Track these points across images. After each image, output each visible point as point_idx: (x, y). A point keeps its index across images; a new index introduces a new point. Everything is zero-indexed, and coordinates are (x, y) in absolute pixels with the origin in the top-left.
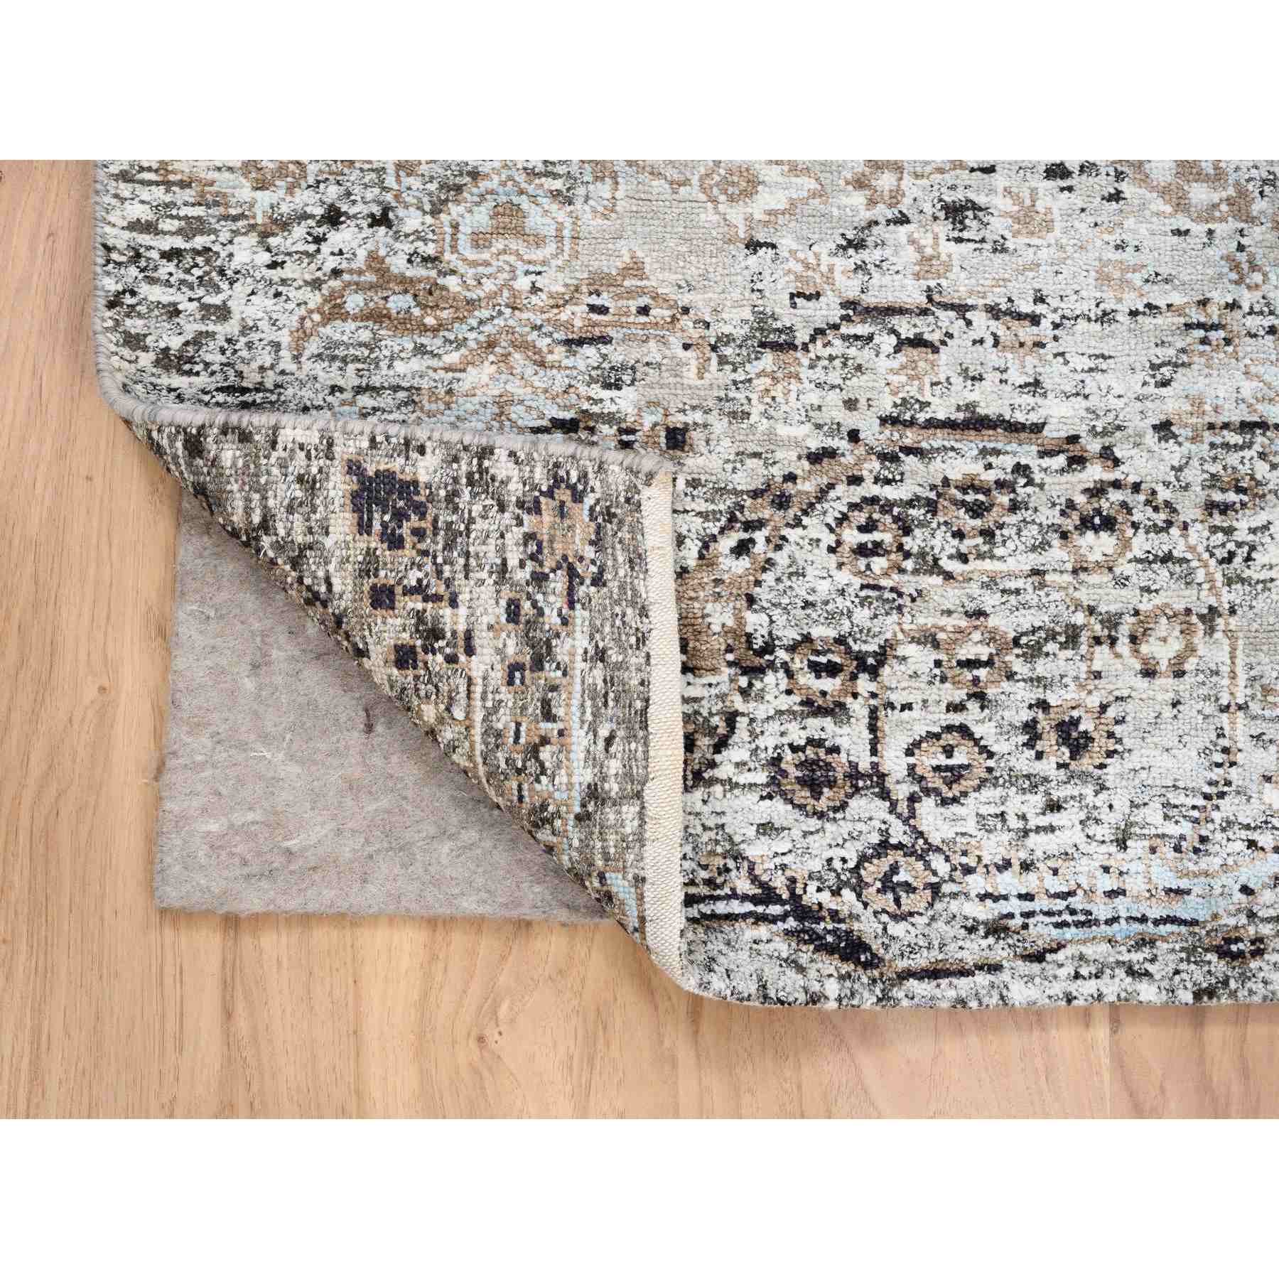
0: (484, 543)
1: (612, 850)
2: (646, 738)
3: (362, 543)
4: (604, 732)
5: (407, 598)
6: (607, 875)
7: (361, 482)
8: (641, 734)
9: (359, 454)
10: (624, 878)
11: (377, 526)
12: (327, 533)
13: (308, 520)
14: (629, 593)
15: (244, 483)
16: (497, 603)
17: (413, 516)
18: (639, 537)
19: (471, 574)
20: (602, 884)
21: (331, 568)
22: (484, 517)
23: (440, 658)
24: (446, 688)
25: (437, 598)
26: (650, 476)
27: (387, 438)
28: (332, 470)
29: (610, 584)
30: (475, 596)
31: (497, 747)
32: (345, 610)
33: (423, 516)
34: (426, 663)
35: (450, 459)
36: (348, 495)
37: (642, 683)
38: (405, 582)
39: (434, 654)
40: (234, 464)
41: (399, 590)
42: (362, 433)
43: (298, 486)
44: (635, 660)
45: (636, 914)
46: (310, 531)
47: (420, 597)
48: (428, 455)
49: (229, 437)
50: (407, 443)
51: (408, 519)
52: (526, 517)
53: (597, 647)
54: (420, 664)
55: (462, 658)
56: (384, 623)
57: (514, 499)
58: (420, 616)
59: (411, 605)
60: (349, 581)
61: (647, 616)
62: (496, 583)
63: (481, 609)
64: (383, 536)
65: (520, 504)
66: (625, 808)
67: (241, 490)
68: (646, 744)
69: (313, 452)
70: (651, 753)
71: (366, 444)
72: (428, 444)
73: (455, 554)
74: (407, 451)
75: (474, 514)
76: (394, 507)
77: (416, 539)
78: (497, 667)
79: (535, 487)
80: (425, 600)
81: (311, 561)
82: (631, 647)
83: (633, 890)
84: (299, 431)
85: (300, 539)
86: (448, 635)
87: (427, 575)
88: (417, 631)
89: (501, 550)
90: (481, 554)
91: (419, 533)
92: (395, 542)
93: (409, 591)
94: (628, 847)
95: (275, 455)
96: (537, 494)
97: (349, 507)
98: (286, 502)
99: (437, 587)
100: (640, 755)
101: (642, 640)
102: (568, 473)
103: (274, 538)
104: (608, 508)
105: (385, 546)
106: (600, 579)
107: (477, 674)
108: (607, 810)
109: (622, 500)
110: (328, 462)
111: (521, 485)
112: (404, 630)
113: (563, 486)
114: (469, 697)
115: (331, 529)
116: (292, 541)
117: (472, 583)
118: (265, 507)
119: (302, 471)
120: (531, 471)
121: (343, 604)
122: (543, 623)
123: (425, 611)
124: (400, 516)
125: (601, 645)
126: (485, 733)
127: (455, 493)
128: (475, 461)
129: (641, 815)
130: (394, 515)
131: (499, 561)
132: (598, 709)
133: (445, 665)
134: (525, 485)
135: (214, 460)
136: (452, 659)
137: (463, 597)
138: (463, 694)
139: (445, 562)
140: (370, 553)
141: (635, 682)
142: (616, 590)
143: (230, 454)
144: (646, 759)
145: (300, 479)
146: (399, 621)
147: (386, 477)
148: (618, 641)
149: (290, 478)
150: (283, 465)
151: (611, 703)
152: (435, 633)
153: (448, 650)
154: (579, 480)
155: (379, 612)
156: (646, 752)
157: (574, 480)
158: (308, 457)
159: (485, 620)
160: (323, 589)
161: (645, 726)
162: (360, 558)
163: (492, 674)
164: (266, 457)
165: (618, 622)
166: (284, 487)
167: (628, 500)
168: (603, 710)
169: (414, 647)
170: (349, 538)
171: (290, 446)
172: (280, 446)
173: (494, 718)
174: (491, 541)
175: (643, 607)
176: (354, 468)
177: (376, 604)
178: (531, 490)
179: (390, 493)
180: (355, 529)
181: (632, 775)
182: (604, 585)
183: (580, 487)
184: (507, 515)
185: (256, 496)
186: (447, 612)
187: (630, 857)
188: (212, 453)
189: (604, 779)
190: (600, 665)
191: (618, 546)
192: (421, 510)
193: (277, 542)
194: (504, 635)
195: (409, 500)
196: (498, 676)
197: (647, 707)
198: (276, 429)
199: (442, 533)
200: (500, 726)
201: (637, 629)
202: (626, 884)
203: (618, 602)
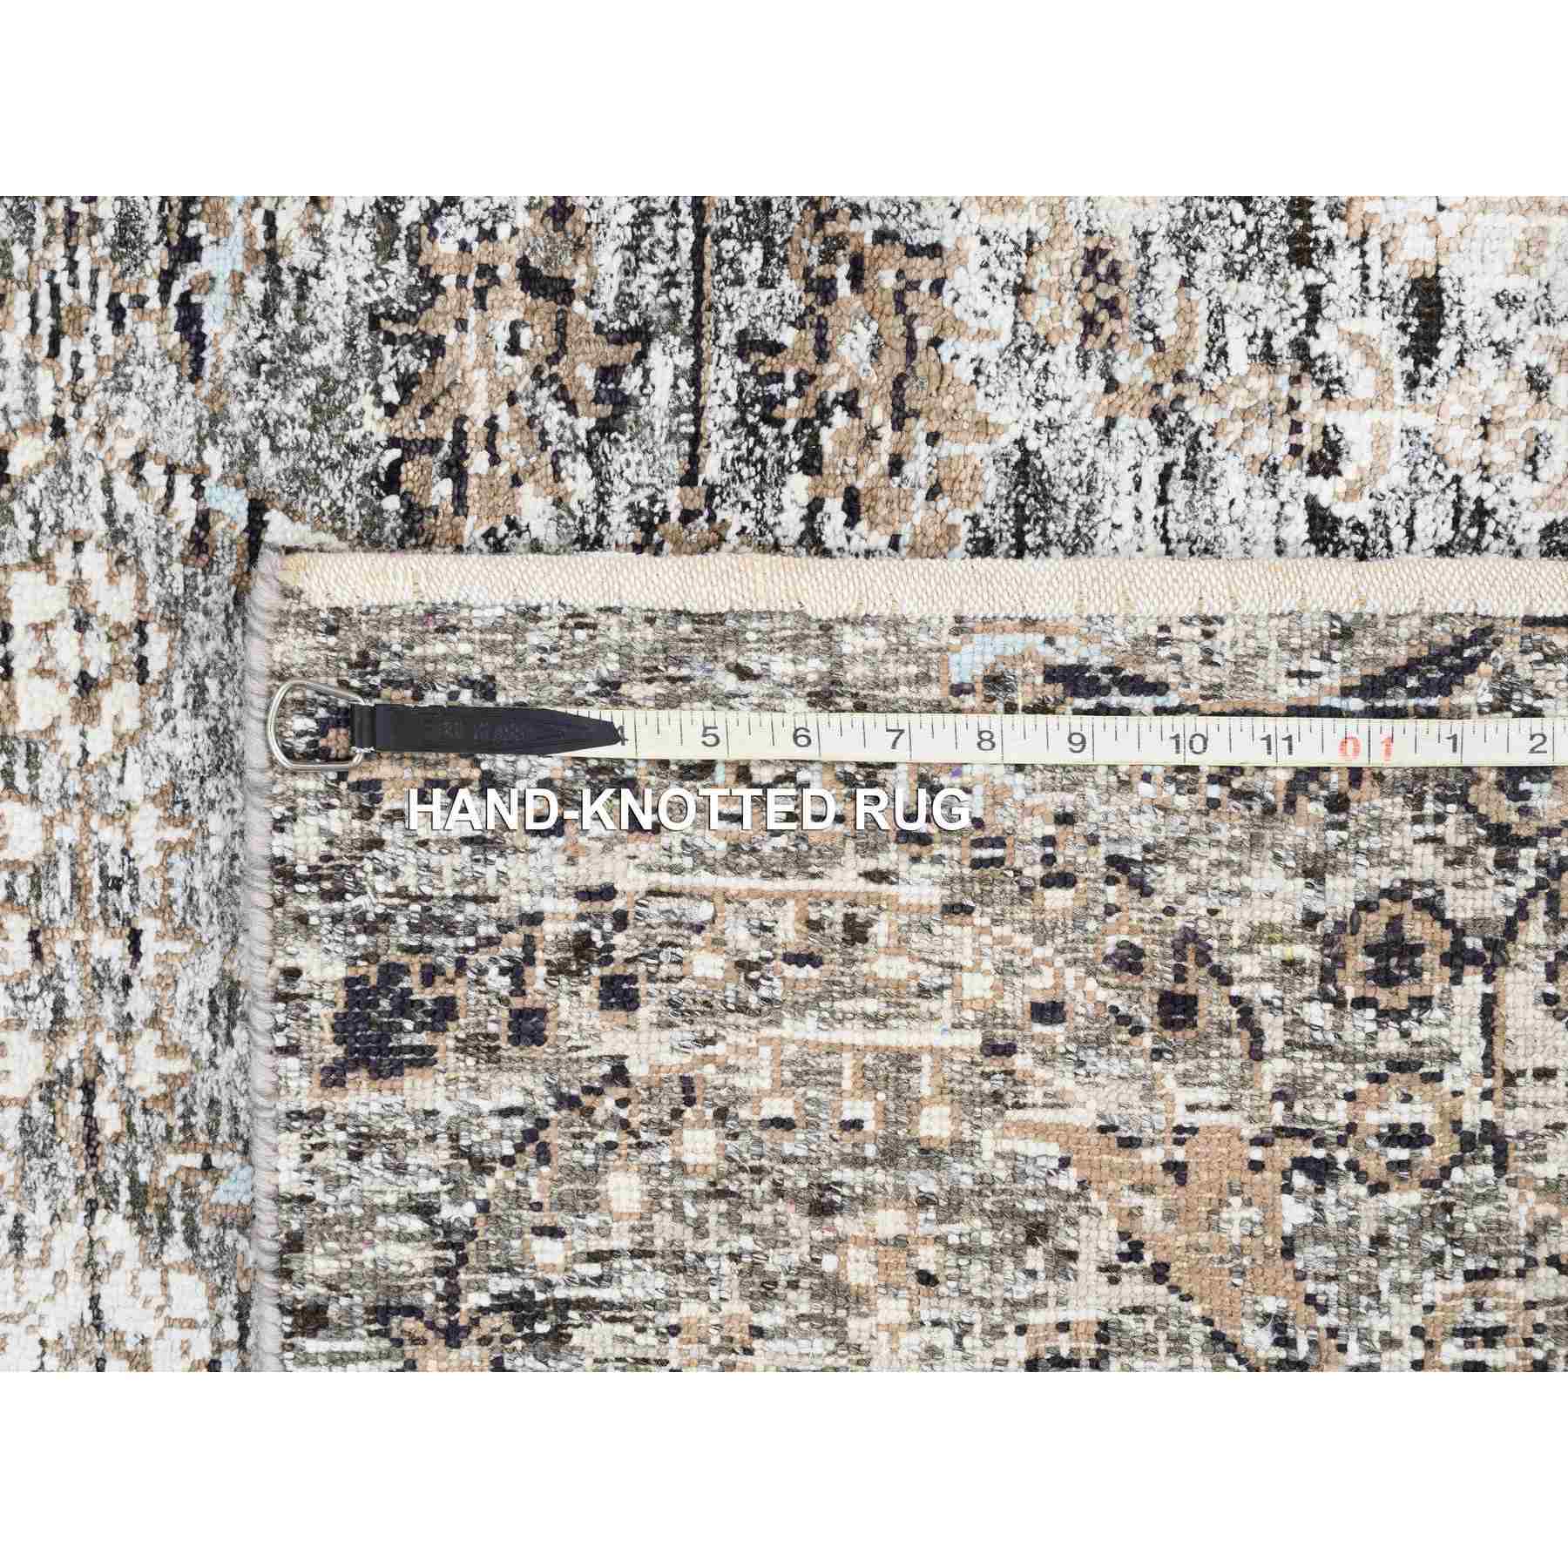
0: (440, 873)
1: (913, 670)
2: (738, 616)
3: (448, 1058)
4: (730, 682)
5: (529, 990)
6: (955, 680)
7: (356, 1066)
8: (731, 623)
9: (310, 1072)
10: (957, 651)
11: (422, 1039)
12: (434, 1113)
13: (415, 1142)
14: (500, 637)
15: (362, 1239)
16: (533, 851)
17: (404, 985)
18: (396, 613)
19: (491, 892)
20: (971, 690)
21: (486, 1106)
22: (395, 873)
23: (619, 939)
24: (665, 929)
25: (529, 944)
26: (288, 593)
27: (278, 1028)
28: (339, 1109)
29: (489, 671)
30: (523, 886)
31: (754, 850)
32: (550, 1086)
33: (405, 970)
34: (628, 961)
35: (302, 930)
36: (377, 1084)
37: (651, 621)
38: (505, 993)
39: (613, 947)
40: (334, 1255)
41: (517, 1003)
42: (275, 1069)
43: (366, 1159)
44: (613, 632)
45: (1019, 637)
46: (431, 1138)
47: (528, 970)
48: (300, 962)
49: (294, 1266)
50: (280, 997)
51: (410, 991)
52: (387, 805)
53: (596, 694)
54: (630, 970)
55: (618, 904)
56: (567, 1025)
57: (357, 824)
58: (557, 970)
59: (540, 985)
60: (504, 1078)
61: (538, 608)
62: (502, 855)
63: (544, 876)
64: (437, 1027)
65: (365, 813)
66: (847, 649)
67: (371, 1244)
68: (747, 615)
69: (314, 1140)
70: (762, 606)
71: (292, 1062)
72: (280, 962)
73: (459, 918)
74: (297, 996)
75: (391, 889)
76: (391, 1014)
77: (439, 980)
78: (631, 848)
79: (333, 790)
80: (530, 960)
81: (475, 1138)
82: (592, 638)
83: (977, 638)
84: (282, 1163)
85: (444, 1156)
86: (584, 926)
87: (494, 961)
88: (578, 973)
89: (447, 845)
90: (458, 877)
91: (430, 975)
92: (446, 1010)
93: (519, 988)
94: (907, 644)
95: (320, 1197)
96: (343, 786)
97: (395, 1081)
98: (389, 1176)
99: (512, 944)
100: (765, 625)
101: (578, 619)
102: (300, 735)
103: (444, 1197)
104: (351, 666)
105: (451, 1025)
106: (483, 686)
107: (644, 881)
108: (849, 677)
109: (332, 641)
110: (328, 1117)
111: (332, 812)
112: (577, 994)
113: (322, 743)
114: (678, 895)
115: (429, 1107)
116: (447, 1167)
117: (503, 891)
118: (398, 1209)
119: (344, 1154)
120: (305, 795)
121: (541, 1090)
122: (564, 780)
123: (548, 963)
124: (405, 1005)
125: (593, 687)
126: (736, 870)
127: (360, 918)
128: (301, 888)
129: (857, 622)
130: (403, 1014)
131: (467, 850)
132: (694, 691)
133: (629, 931)
134: (330, 806)
135: (330, 1287)
136: (621, 921)
137: (527, 904)
138: (672, 904)
139: (473, 933)
140: (463, 1048)
141: (649, 633)
142: (499, 660)
143: (319, 1263)
144: (771, 614)
145: (355, 1157)
146: (564, 1002)
147: (343, 1028)
148: (586, 661)
149: (355, 1171)
150: (335, 1183)
151: (685, 672)
152: (582, 945)
153: (608, 926)
154: (311, 715)
155: (549, 1033)
156: (761, 616)
157: (311, 724)
158: (322, 1147)
159: (562, 870)
160: (518, 1123)
161: (717, 618)
162: (471, 1061)
163: (643, 858)
164: (324, 1208)
165: (554, 659)
166: (367, 1179)
167: (332, 630)
168: (696, 684)
169: (602, 979)
170: (441, 1079)
171: (306, 1176)
172: (307, 1190)
173: (709, 854)
174: (435, 861)
175: (523, 614)
176: (334, 1077)
177: (538, 1038)
178: (338, 795)
179: (370, 1023)
180: (428, 1071)
181: (796, 638)
182: (492, 678)
183: (322, 713)
184: (387, 835)
185: (381, 1222)
186: (549, 929)
187: (924, 641)
188: (323, 1291)
189: (800, 681)
190: (624, 689)
191: (418, 651)
192: (392, 973)
193: (449, 1192)
194: (583, 840)
195: (376, 989)
196: (646, 849)
197: (689, 614)
198: (279, 1199)
199: (427, 939)
200: (722, 846)
201: (562, 626)
202: (968, 648)
203: (520, 659)
